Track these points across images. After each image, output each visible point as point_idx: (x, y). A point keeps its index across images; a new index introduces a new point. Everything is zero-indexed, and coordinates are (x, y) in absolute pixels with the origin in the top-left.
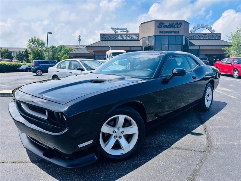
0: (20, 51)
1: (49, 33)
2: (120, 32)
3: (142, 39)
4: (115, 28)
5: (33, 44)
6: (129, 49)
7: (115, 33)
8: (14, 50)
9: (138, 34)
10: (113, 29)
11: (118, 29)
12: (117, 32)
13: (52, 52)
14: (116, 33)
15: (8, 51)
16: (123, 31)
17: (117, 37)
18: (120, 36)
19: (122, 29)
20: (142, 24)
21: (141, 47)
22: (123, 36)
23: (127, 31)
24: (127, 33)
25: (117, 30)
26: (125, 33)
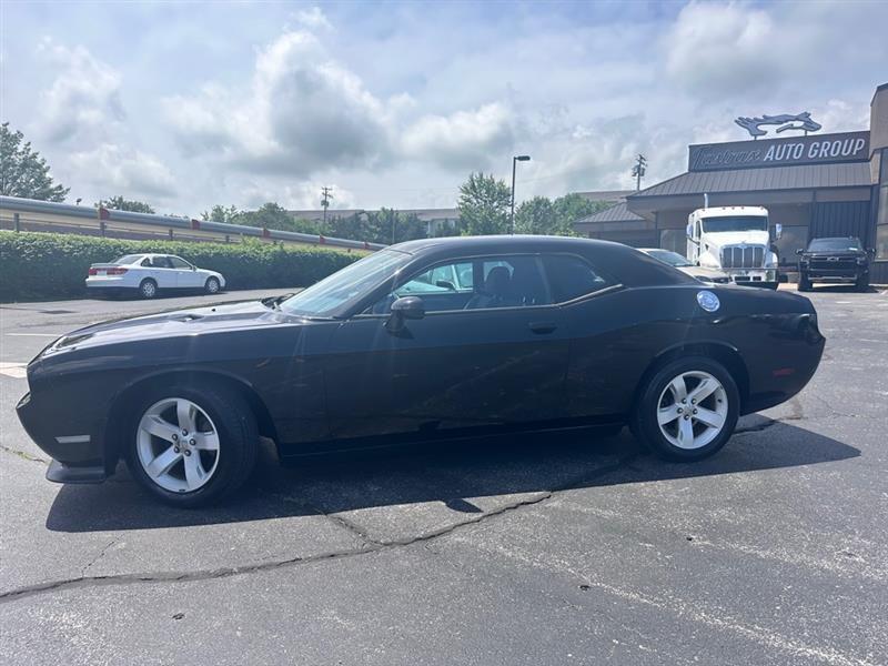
0: (446, 220)
1: (521, 159)
2: (778, 131)
3: (877, 157)
4: (756, 119)
5: (476, 197)
6: (810, 200)
7: (753, 138)
8: (436, 217)
9: (866, 135)
10: (743, 122)
11: (767, 120)
12: (765, 133)
13: (536, 219)
14: (759, 138)
15: (416, 220)
16: (792, 127)
17: (762, 155)
18: (773, 148)
19: (786, 121)
20: (880, 89)
21: (872, 187)
22: (791, 146)
23: (810, 125)
24: (809, 133)
25: (761, 128)
26: (801, 133)
